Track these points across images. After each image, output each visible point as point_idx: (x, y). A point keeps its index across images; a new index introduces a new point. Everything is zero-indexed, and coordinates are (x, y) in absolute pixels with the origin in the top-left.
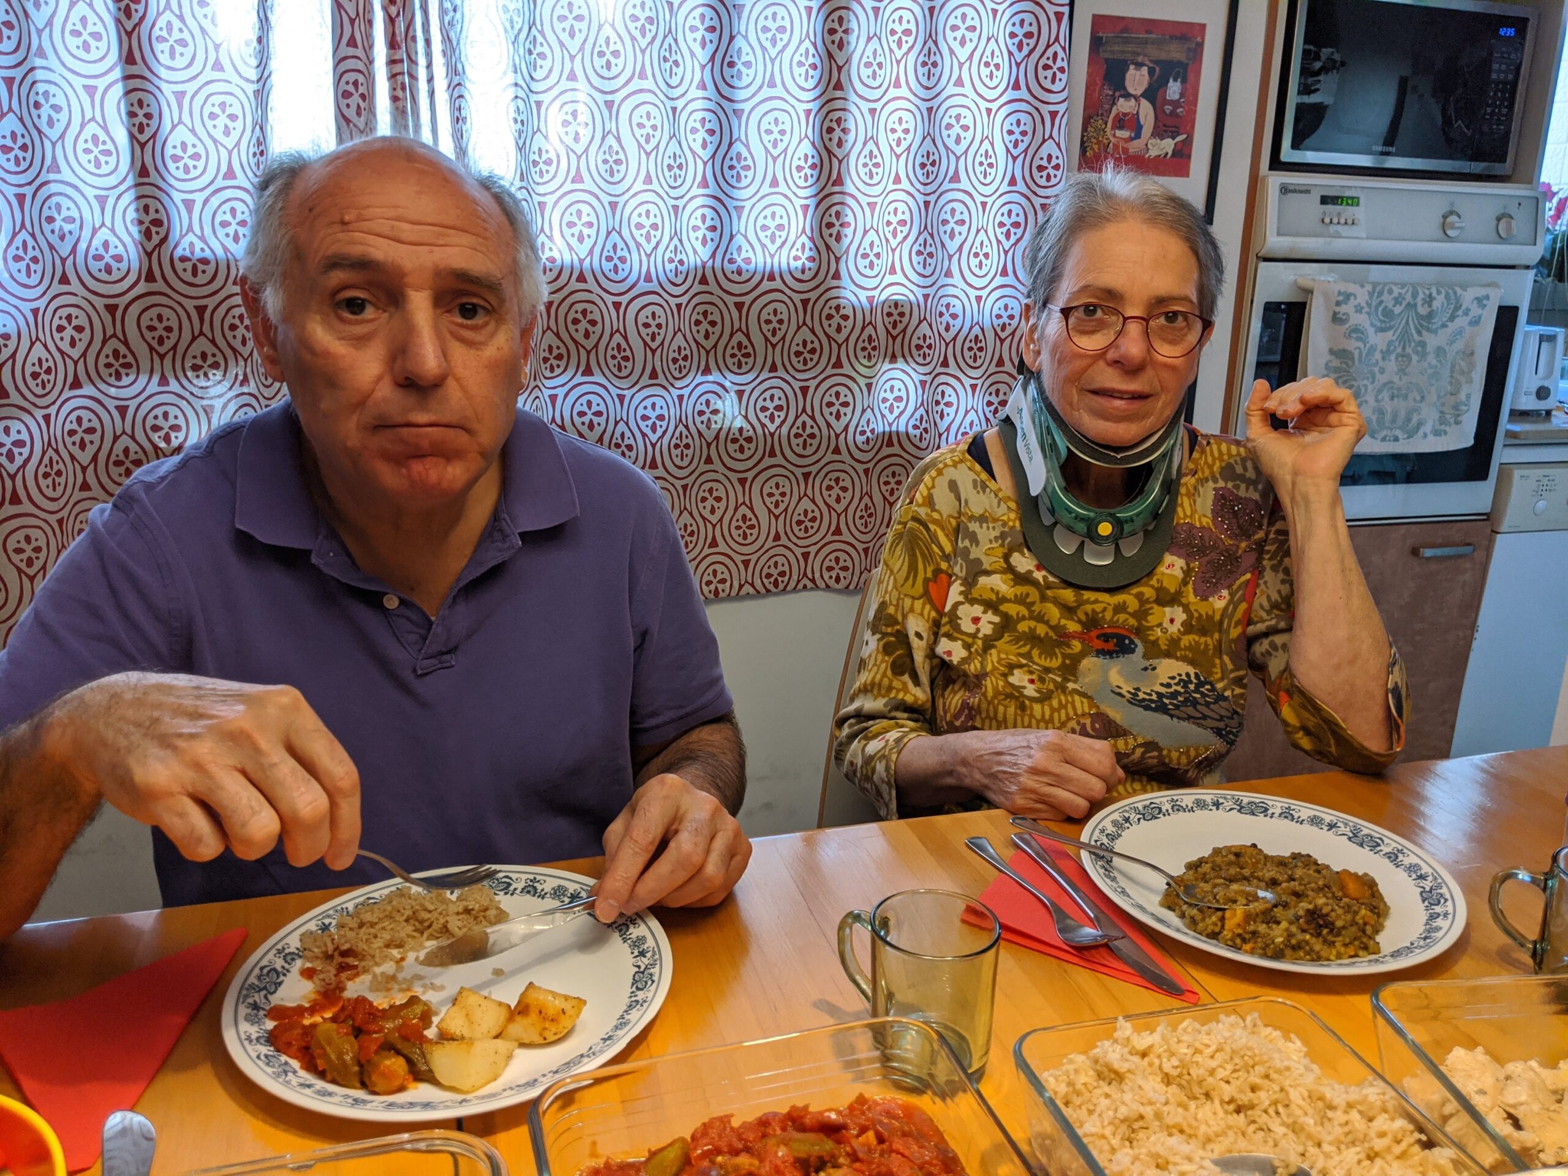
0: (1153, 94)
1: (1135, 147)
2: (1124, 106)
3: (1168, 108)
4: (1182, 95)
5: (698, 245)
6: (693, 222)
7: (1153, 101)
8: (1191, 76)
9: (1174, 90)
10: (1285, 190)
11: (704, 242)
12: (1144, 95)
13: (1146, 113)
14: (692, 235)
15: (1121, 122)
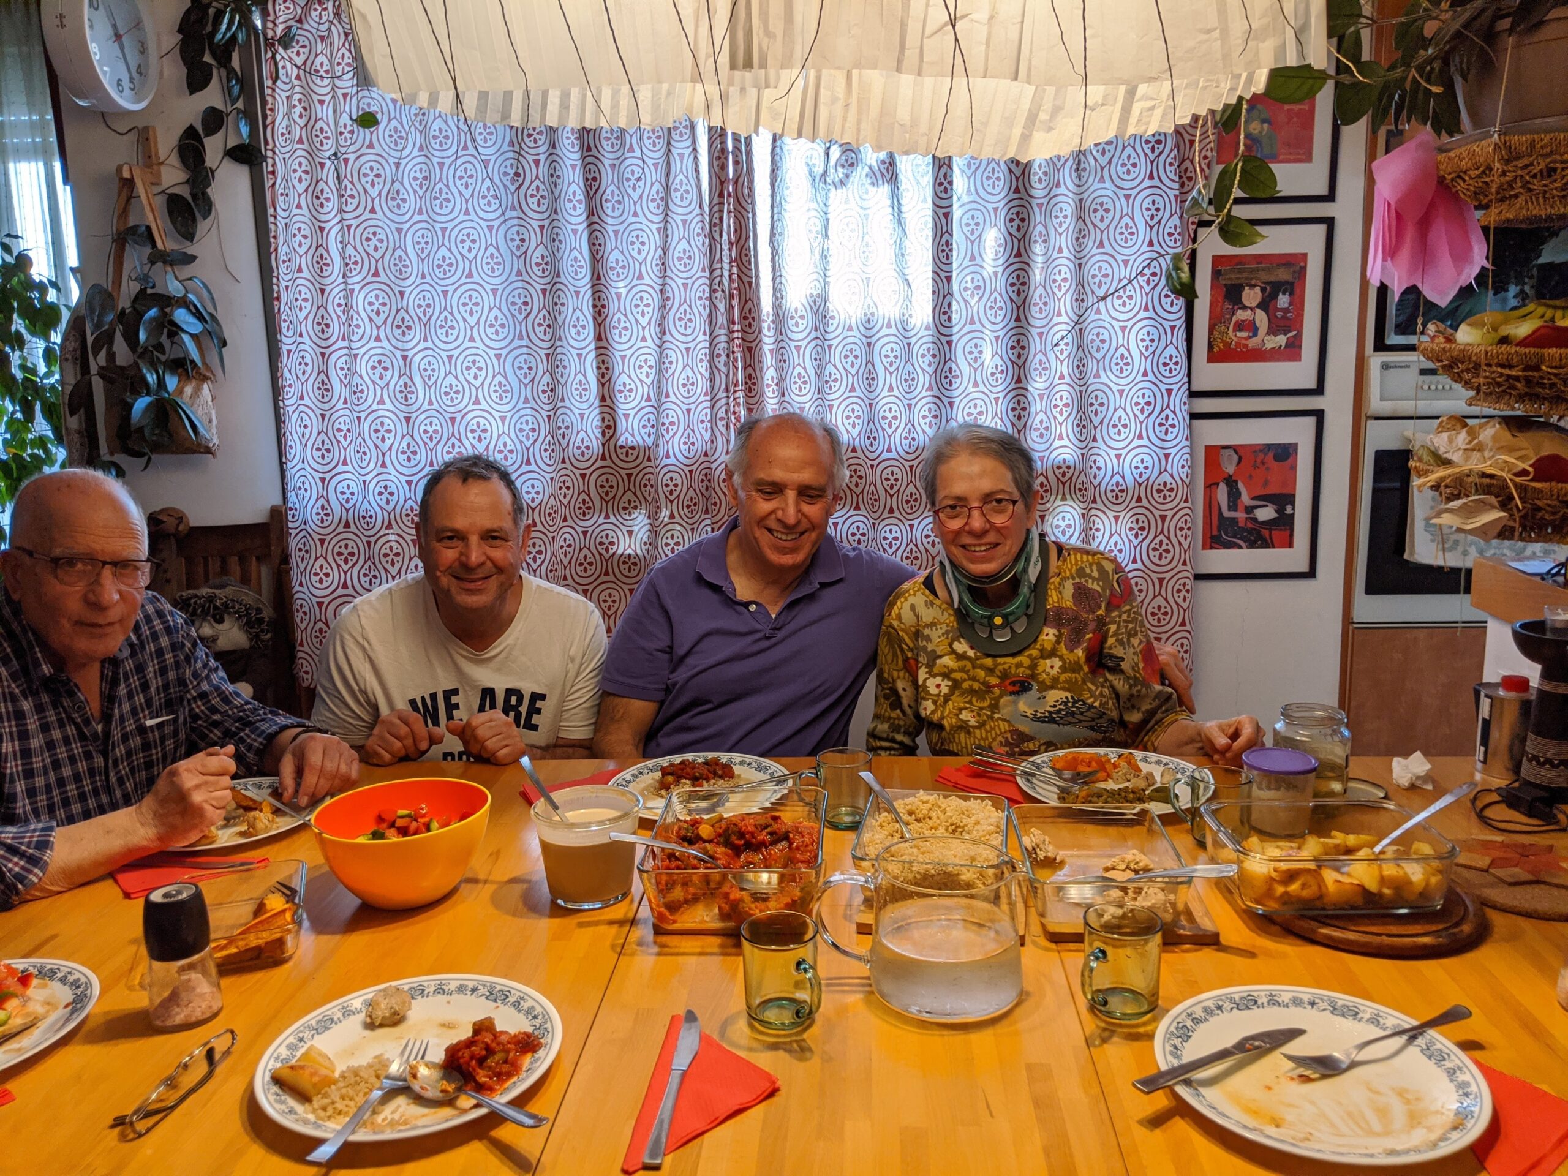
0: (1265, 305)
1: (1253, 343)
2: (1241, 315)
3: (1279, 314)
4: (1290, 304)
5: (926, 428)
6: (922, 413)
7: (1266, 310)
8: (1297, 291)
9: (1283, 301)
10: (1386, 366)
11: (930, 426)
12: (1259, 306)
13: (1261, 319)
14: (922, 421)
15: (1240, 326)
